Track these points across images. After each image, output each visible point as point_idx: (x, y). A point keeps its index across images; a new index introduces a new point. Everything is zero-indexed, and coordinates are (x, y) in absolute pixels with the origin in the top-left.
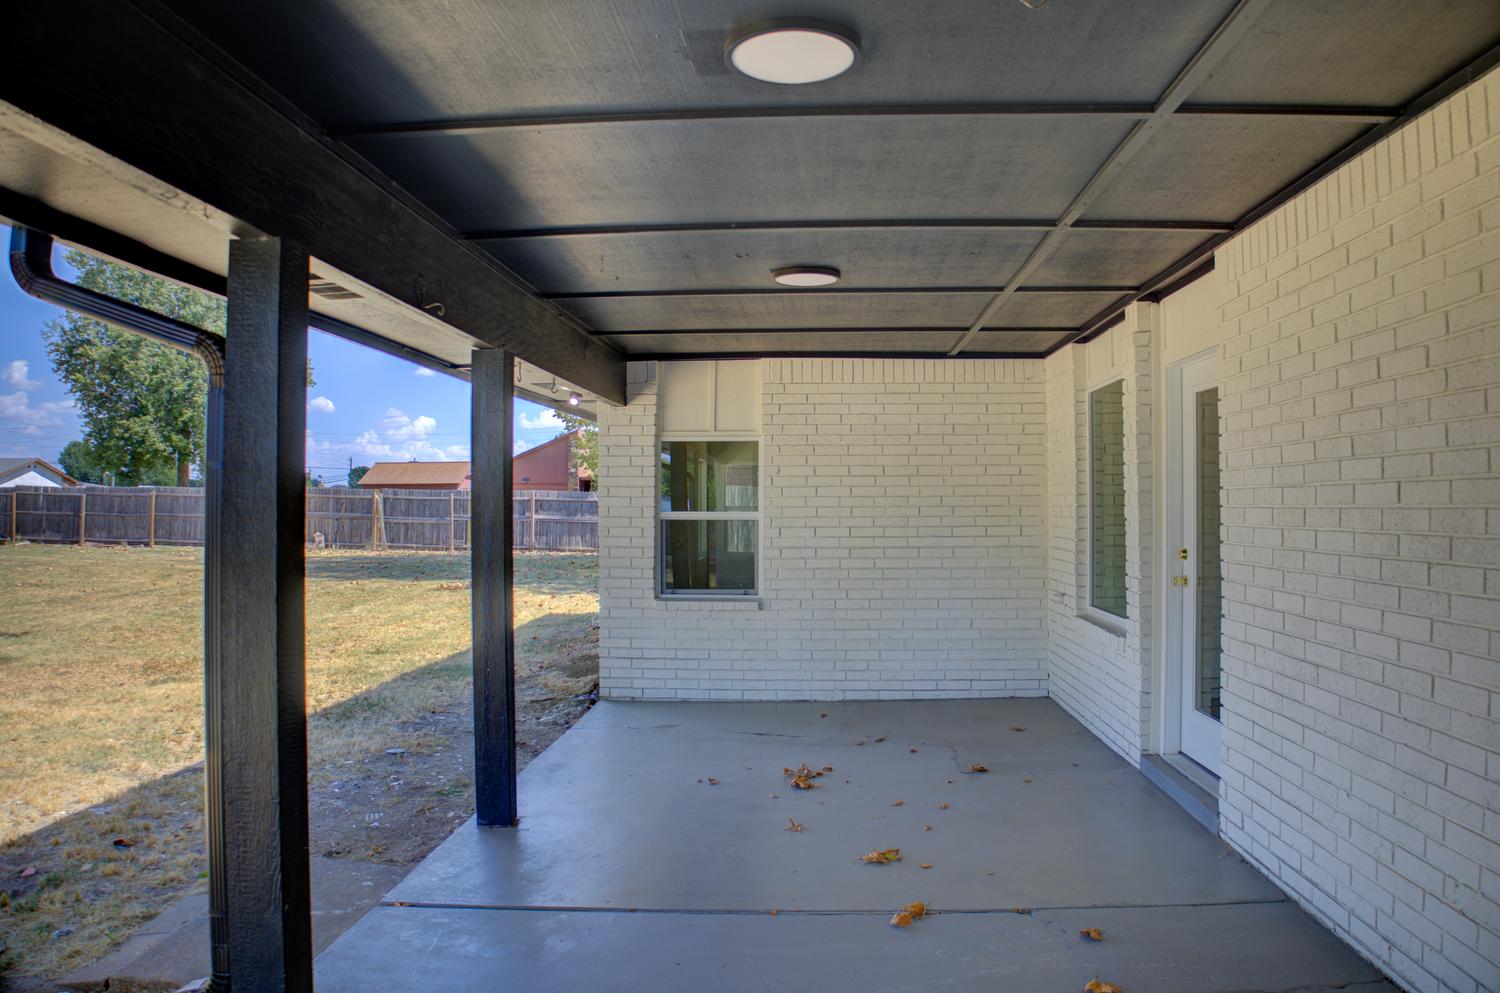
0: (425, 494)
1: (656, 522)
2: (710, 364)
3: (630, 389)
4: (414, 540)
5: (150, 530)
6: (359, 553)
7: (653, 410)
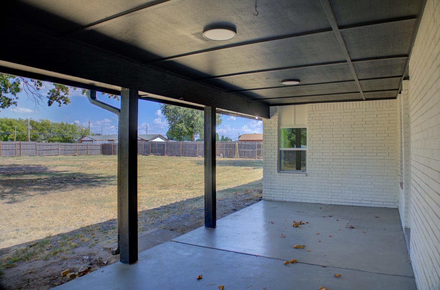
0: (249, 143)
1: (278, 151)
2: (293, 106)
3: (271, 114)
4: (246, 156)
5: (180, 152)
6: (231, 159)
7: (277, 120)
